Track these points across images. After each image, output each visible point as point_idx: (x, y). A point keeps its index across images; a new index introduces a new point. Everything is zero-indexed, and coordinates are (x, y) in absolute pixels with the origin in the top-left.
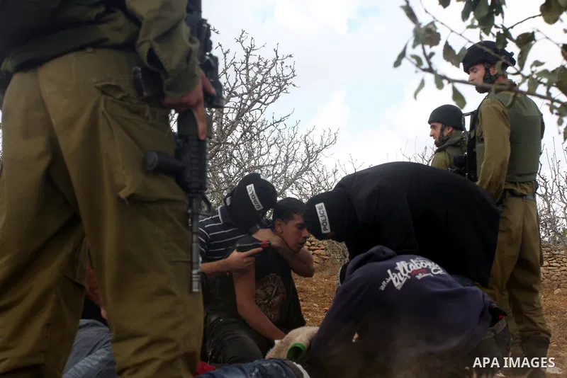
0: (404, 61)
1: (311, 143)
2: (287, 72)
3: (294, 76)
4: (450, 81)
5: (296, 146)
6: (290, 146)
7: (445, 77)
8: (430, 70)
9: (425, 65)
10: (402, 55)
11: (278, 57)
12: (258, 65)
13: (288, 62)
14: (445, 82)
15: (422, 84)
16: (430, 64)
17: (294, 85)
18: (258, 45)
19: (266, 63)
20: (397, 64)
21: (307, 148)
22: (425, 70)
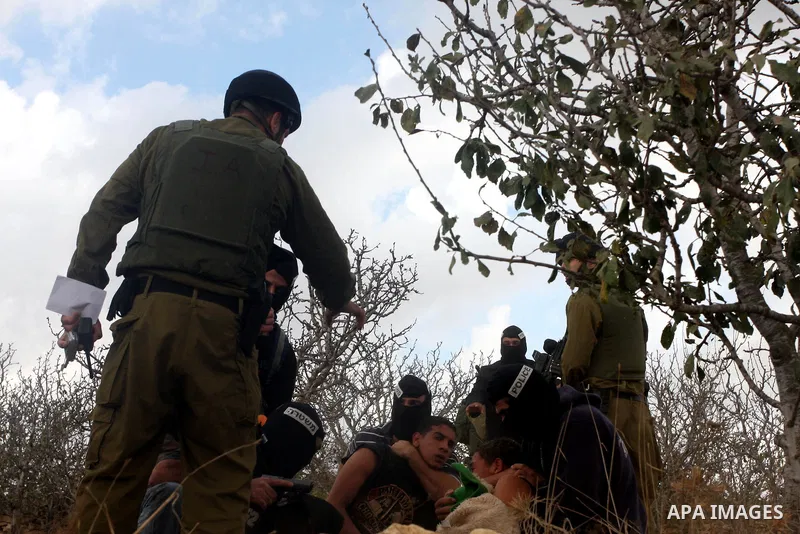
0: (441, 243)
1: (457, 370)
2: (408, 276)
3: (415, 280)
4: (477, 257)
5: (438, 376)
6: (431, 376)
7: (470, 254)
8: (458, 249)
9: (455, 246)
10: (438, 240)
11: (395, 259)
12: (372, 269)
13: (407, 264)
14: (471, 258)
15: (454, 260)
16: (458, 244)
17: (416, 292)
18: (370, 245)
19: (383, 268)
20: (436, 247)
21: (453, 377)
22: (454, 249)
